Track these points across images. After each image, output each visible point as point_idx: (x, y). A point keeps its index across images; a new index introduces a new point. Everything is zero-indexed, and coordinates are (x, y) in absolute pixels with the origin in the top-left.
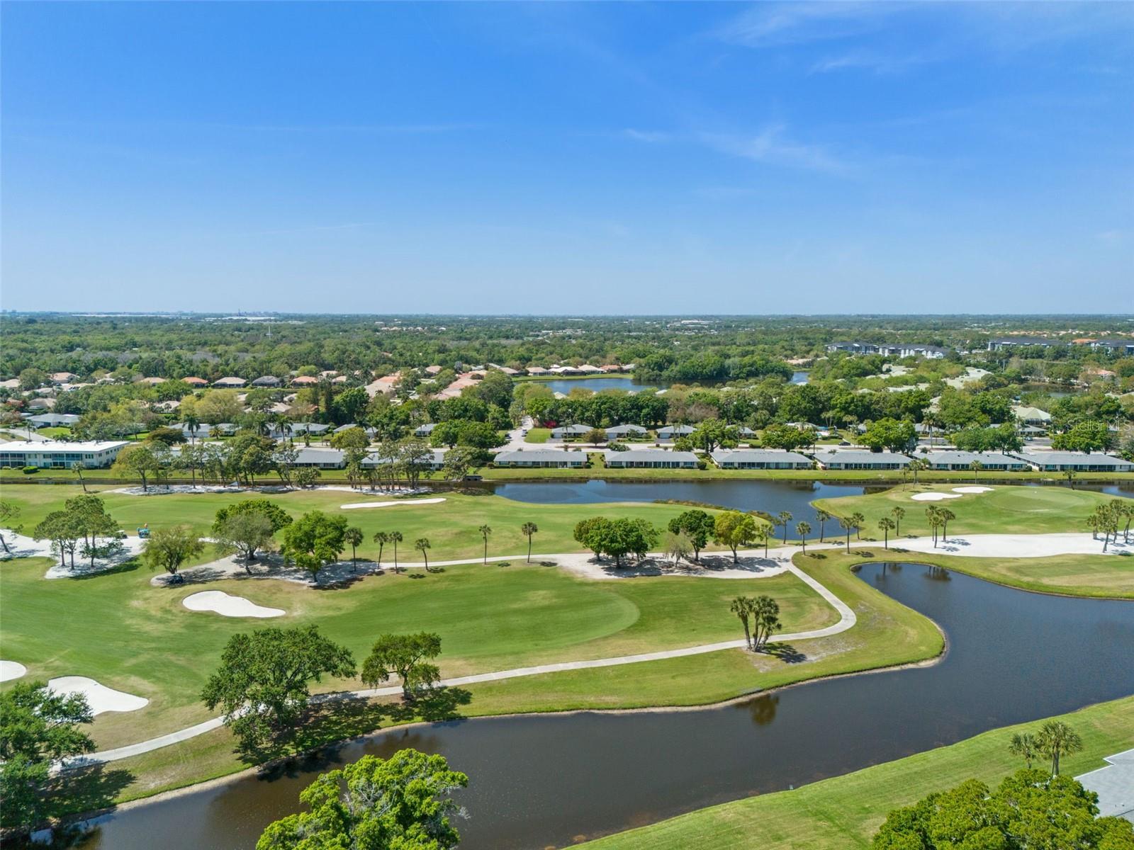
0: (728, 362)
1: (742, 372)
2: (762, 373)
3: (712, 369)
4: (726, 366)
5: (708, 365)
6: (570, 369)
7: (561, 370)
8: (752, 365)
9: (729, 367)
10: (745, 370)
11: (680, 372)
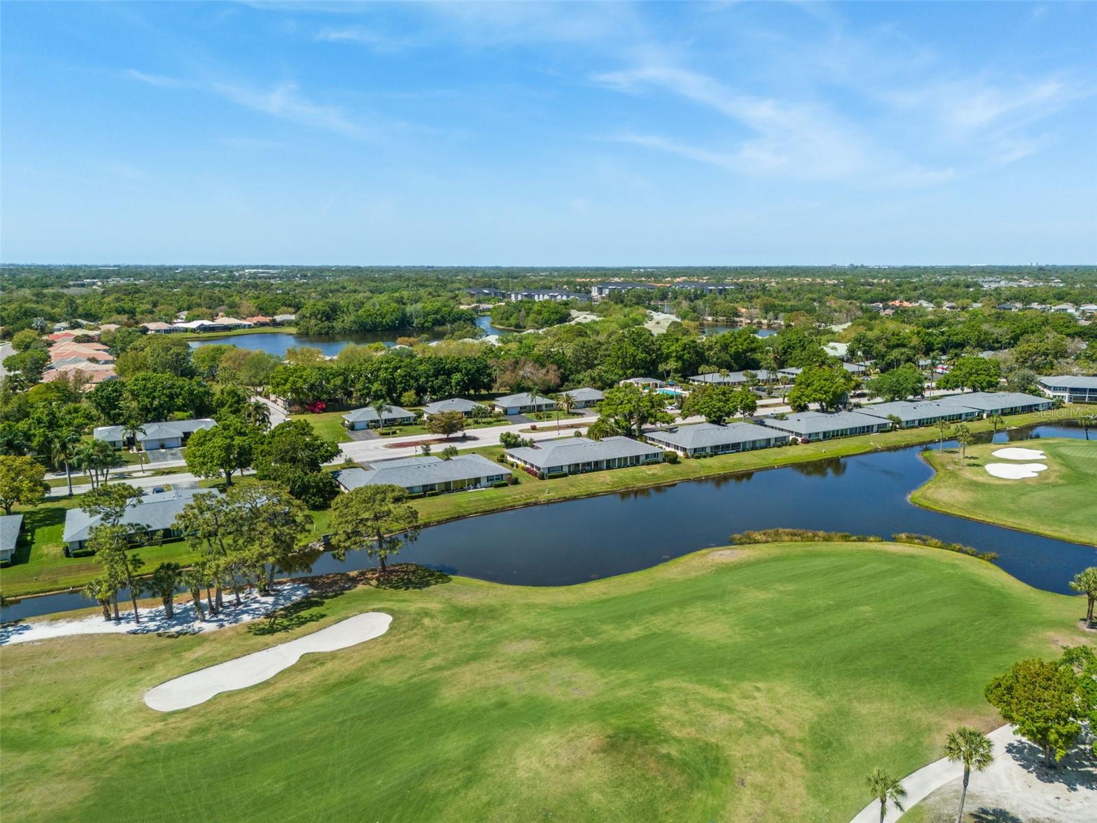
0: (410, 309)
1: (427, 321)
2: (449, 322)
3: (393, 318)
4: (408, 315)
5: (387, 314)
6: (207, 323)
7: (195, 324)
8: (436, 312)
9: (411, 315)
10: (430, 318)
11: (355, 322)
